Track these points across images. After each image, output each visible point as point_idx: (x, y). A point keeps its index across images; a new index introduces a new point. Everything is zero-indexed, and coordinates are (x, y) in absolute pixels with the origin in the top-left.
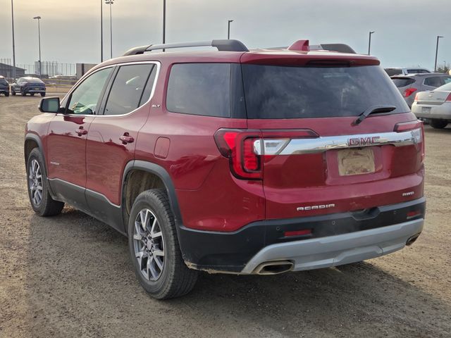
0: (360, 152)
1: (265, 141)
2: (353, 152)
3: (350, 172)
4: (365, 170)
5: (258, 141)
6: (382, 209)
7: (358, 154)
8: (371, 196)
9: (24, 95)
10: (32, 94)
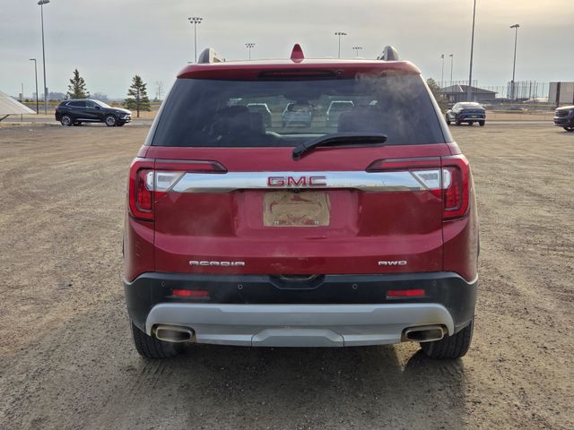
0: (303, 196)
1: (159, 174)
2: (292, 195)
3: (282, 222)
4: (310, 222)
5: (151, 173)
6: (329, 279)
7: (299, 199)
8: (309, 258)
9: (458, 124)
10: (471, 123)
